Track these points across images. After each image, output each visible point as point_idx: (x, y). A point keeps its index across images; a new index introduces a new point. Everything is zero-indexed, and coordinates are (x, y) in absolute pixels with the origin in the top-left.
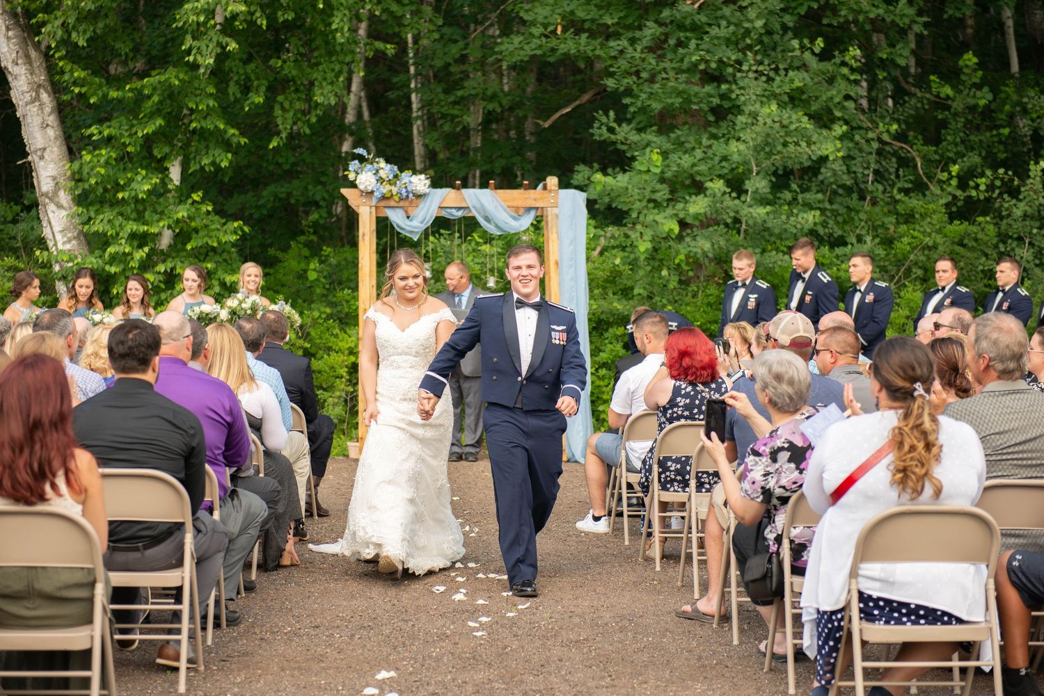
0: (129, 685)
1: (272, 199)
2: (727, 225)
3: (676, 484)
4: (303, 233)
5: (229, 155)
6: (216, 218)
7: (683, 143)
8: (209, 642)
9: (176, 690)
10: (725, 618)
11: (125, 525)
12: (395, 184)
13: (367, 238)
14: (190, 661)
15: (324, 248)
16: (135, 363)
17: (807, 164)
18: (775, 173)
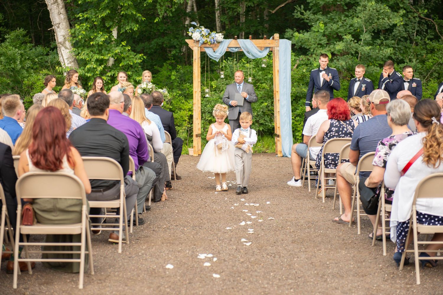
0: (97, 250)
1: (156, 45)
2: (352, 54)
3: (331, 165)
4: (169, 59)
5: (138, 25)
6: (132, 53)
7: (334, 19)
8: (131, 231)
9: (117, 252)
10: (354, 223)
11: (95, 181)
12: (209, 37)
13: (197, 61)
14: (123, 240)
15: (178, 66)
16: (98, 111)
17: (388, 27)
18: (374, 32)
